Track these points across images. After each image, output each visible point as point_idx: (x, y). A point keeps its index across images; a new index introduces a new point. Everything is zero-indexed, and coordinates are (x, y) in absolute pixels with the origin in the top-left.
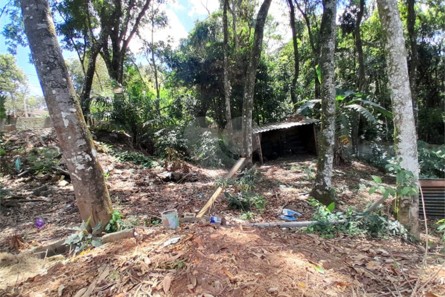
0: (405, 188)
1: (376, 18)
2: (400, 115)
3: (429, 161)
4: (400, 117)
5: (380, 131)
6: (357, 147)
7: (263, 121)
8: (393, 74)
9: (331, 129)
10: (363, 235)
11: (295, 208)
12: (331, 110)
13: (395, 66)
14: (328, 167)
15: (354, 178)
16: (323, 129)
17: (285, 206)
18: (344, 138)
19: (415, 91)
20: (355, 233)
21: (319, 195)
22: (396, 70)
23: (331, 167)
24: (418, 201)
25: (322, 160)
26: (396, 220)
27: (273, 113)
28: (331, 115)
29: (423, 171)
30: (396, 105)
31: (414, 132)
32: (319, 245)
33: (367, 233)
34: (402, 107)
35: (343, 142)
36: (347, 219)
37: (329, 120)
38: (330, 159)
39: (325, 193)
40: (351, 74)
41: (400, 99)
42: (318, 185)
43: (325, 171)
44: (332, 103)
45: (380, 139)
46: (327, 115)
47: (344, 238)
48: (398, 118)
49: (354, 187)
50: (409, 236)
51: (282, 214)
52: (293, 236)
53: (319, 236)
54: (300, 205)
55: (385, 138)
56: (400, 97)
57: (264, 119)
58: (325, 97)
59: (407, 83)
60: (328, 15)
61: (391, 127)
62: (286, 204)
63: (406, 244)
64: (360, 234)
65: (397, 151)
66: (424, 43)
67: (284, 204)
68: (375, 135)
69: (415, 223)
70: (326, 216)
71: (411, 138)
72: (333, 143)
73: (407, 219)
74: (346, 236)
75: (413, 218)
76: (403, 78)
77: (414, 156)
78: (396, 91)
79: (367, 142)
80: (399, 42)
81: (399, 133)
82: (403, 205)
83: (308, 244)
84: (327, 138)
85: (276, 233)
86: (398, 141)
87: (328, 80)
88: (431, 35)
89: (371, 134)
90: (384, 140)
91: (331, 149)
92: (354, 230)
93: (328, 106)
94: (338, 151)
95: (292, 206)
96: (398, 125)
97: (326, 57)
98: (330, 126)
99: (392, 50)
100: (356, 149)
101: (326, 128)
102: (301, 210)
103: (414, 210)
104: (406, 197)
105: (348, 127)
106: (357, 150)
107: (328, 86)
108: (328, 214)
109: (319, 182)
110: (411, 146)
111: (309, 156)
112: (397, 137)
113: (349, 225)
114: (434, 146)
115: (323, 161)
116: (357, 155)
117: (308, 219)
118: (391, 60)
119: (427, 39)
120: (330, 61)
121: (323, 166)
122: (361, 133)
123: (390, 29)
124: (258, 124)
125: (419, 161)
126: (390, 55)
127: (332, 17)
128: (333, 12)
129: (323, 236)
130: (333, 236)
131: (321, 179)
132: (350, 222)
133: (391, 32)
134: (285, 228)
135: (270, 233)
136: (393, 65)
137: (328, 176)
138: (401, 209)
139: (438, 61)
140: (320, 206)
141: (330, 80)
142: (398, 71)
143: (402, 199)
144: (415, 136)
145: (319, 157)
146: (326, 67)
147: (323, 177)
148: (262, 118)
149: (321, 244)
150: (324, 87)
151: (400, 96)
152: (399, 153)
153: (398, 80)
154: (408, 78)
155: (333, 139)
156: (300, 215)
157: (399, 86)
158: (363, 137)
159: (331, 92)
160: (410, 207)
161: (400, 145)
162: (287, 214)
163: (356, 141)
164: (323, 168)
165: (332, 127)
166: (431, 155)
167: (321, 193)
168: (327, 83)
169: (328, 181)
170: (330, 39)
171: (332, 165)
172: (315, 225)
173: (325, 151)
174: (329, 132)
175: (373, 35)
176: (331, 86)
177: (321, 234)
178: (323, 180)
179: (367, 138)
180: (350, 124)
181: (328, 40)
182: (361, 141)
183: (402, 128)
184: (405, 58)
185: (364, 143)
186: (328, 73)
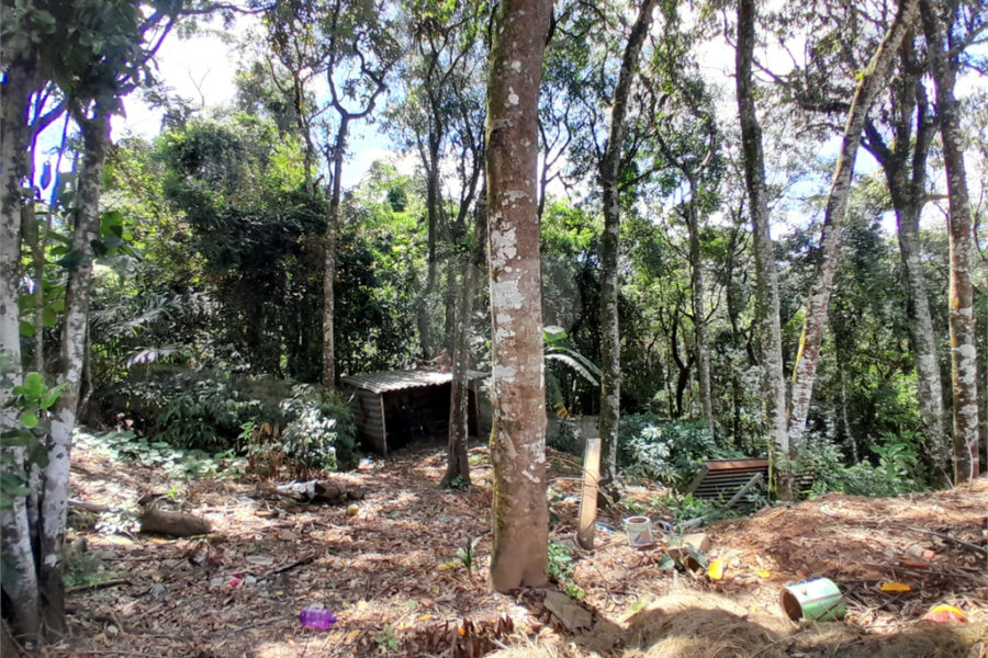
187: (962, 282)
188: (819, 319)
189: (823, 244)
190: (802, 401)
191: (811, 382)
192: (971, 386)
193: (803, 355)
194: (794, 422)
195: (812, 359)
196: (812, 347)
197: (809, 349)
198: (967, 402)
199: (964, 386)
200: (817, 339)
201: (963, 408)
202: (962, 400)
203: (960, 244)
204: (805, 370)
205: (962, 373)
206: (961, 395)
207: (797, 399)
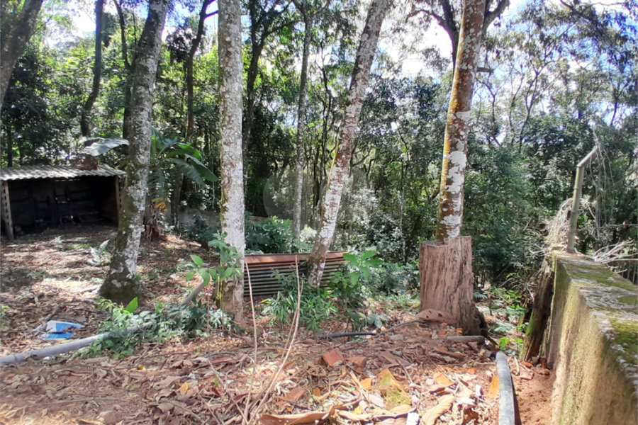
0: (228, 269)
1: (214, 57)
2: (229, 178)
3: (254, 234)
4: (229, 181)
5: (205, 197)
6: (177, 216)
7: (20, 159)
8: (225, 126)
9: (140, 187)
10: (178, 339)
11: (72, 315)
12: (144, 159)
13: (229, 117)
14: (133, 244)
15: (170, 258)
16: (128, 186)
17: (52, 316)
18: (160, 202)
19: (246, 156)
20: (165, 339)
21: (117, 288)
22: (229, 122)
23: (138, 244)
24: (243, 281)
25: (124, 233)
26: (218, 308)
27: (42, 148)
28: (142, 166)
29: (249, 247)
30: (225, 165)
31: (243, 200)
32: (104, 377)
33: (182, 335)
34: (232, 169)
35: (159, 208)
36: (156, 319)
37: (138, 173)
38: (137, 231)
39: (125, 283)
40: (177, 118)
41: (230, 159)
42: (114, 274)
43: (127, 250)
44: (146, 149)
45: (206, 207)
46: (136, 166)
47: (150, 349)
48: (226, 182)
49: (170, 271)
50: (233, 327)
51: (45, 331)
52: (56, 374)
53: (111, 358)
54: (81, 310)
55: (211, 206)
56: (231, 157)
57: (22, 156)
58: (136, 138)
59: (240, 142)
60: (153, 20)
61: (218, 193)
62: (53, 312)
63: (230, 338)
64: (174, 337)
65: (223, 222)
66: (261, 104)
67: (49, 312)
68: (200, 201)
69: (240, 309)
70: (123, 322)
71: (239, 207)
72: (143, 208)
73: (231, 306)
74: (154, 345)
75: (237, 303)
76: (236, 134)
77: (241, 229)
78: (226, 148)
79: (191, 210)
80: (237, 89)
81: (226, 200)
82: (227, 289)
83: (84, 381)
84: (134, 200)
85: (22, 376)
86: (225, 209)
87: (142, 113)
88: (270, 100)
89: (195, 201)
90: (209, 208)
91: (138, 217)
92: (164, 334)
93: (139, 152)
94: (151, 221)
95: (66, 313)
96: (225, 190)
97: (142, 80)
98: (140, 182)
99: (227, 96)
100: (175, 218)
101: (133, 184)
102: (83, 319)
103: (239, 293)
104: (230, 279)
105: (167, 188)
106: (177, 220)
107: (141, 122)
108: (127, 318)
109: (116, 269)
110: (239, 216)
111: (106, 227)
112: (224, 205)
113: (158, 328)
114: (260, 218)
115: (126, 235)
116: (176, 226)
117: (94, 331)
118: (225, 108)
119: (265, 103)
120: (148, 87)
121: (126, 242)
122: (184, 198)
123: (227, 68)
124: (10, 165)
125: (246, 235)
126: (224, 101)
127: (157, 24)
128: (160, 18)
129: (117, 356)
130: (133, 350)
131: (121, 264)
132: (159, 324)
133: (229, 73)
134: (48, 358)
135: (10, 378)
136: (226, 115)
137: (132, 258)
138: (224, 294)
139: (272, 129)
140: (113, 308)
141: (145, 114)
142: (231, 124)
143: (226, 281)
144: (244, 206)
145: (120, 229)
146: (141, 93)
147: (123, 259)
148: (18, 153)
149: (107, 375)
150: (134, 122)
151: (231, 154)
152: (225, 225)
153: (230, 135)
154: (242, 136)
155: (143, 201)
156: (79, 326)
157: (231, 143)
158: (185, 203)
159: (145, 133)
160: (235, 291)
161: (226, 215)
162: (54, 330)
163: (177, 207)
164: (125, 247)
165: (142, 184)
166: (257, 228)
167: (118, 285)
168: (140, 117)
169: (131, 266)
170: (149, 54)
171: (139, 241)
172: (105, 339)
173: (130, 219)
174: (138, 191)
175: (208, 76)
176: (147, 124)
177: (113, 353)
178: (124, 263)
179: (190, 205)
180: (169, 184)
181: (148, 56)
182: (183, 208)
183: (229, 194)
184: (241, 110)
185: (186, 211)
186: (141, 103)
187: (463, 81)
188: (350, 129)
189: (360, 54)
190: (332, 205)
191: (340, 189)
192: (457, 196)
193: (335, 163)
194: (325, 224)
195: (343, 167)
196: (343, 156)
197: (341, 159)
198: (450, 212)
199: (449, 195)
200: (348, 149)
201: (445, 218)
202: (445, 210)
203: (468, 37)
204: (336, 177)
205: (449, 182)
206: (445, 205)
207: (328, 203)
